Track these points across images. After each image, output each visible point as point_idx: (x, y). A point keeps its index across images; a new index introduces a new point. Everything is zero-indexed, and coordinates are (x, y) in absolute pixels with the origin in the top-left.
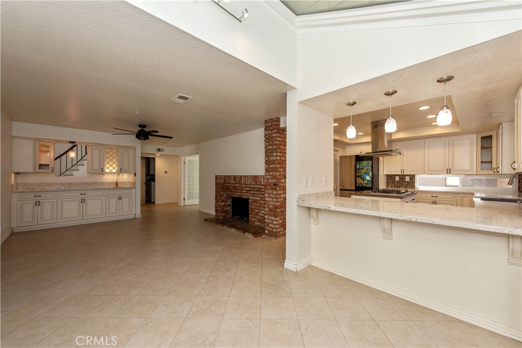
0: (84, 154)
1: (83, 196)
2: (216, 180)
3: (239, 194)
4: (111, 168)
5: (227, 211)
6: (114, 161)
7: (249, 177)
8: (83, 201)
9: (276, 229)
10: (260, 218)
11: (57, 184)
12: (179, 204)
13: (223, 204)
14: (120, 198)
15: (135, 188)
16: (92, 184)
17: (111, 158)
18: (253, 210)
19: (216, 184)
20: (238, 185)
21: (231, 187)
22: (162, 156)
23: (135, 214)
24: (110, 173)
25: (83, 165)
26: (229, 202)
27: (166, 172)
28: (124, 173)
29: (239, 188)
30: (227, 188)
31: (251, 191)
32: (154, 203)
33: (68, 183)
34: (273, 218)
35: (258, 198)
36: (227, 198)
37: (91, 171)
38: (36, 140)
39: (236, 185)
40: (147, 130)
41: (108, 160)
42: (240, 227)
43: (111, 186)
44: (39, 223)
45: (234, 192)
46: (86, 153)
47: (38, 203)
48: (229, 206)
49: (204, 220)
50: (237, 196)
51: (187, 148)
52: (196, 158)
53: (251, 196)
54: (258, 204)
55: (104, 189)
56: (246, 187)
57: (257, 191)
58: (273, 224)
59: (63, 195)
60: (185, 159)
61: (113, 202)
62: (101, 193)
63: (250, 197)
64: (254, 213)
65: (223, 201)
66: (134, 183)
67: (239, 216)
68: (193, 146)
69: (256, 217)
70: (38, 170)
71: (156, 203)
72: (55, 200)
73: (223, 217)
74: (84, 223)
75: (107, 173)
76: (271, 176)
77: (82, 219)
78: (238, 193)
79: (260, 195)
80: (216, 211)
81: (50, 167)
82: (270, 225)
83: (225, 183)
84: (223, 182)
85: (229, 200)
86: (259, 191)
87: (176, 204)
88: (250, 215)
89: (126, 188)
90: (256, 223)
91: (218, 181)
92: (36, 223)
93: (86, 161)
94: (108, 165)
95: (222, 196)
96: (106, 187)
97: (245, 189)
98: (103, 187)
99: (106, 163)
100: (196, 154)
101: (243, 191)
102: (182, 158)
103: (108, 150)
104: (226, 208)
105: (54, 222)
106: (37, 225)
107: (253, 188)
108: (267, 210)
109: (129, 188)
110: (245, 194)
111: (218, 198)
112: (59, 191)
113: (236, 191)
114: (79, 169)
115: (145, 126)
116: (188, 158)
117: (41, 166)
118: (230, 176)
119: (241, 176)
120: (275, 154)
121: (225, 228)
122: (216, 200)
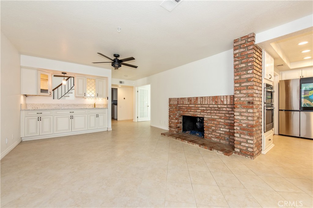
0: (72, 85)
1: (72, 114)
2: (169, 102)
3: (193, 113)
4: (91, 93)
5: (179, 127)
6: (93, 88)
7: (206, 98)
8: (72, 117)
9: (252, 148)
10: (219, 135)
11: (54, 105)
12: (134, 121)
13: (176, 121)
14: (97, 116)
15: (108, 108)
16: (77, 105)
17: (91, 86)
18: (209, 128)
19: (170, 105)
20: (192, 105)
21: (184, 108)
22: (122, 87)
23: (107, 128)
24: (90, 97)
25: (72, 93)
26: (181, 120)
27: (124, 98)
28: (100, 97)
29: (193, 108)
30: (180, 109)
31: (207, 110)
32: (117, 119)
33: (62, 104)
34: (247, 137)
35: (216, 117)
36: (180, 117)
37: (77, 95)
38: (38, 70)
39: (190, 106)
40: (120, 58)
41: (89, 88)
42: (200, 142)
43: (91, 107)
44: (40, 135)
45: (187, 111)
46: (74, 85)
47: (39, 119)
48: (181, 123)
49: (162, 134)
50: (190, 115)
51: (140, 81)
52: (148, 88)
53: (207, 115)
54: (215, 122)
55: (87, 109)
56: (202, 107)
57: (216, 110)
58: (247, 143)
59: (58, 113)
60: (138, 89)
61: (93, 118)
62: (84, 112)
63: (205, 116)
64: (211, 130)
65: (176, 119)
66: (107, 105)
67: (190, 132)
68: (145, 79)
69: (214, 134)
70: (40, 93)
71: (118, 120)
72: (52, 117)
73: (177, 132)
74: (73, 135)
75: (88, 97)
76: (245, 94)
77: (71, 131)
78: (191, 113)
79: (218, 114)
80: (170, 127)
81: (49, 91)
82: (243, 144)
83: (178, 104)
84: (176, 103)
85: (181, 118)
86: (218, 110)
87: (132, 120)
88: (205, 132)
89: (102, 108)
90: (213, 139)
91: (172, 103)
92: (38, 134)
93: (74, 90)
94: (88, 91)
95: (176, 115)
96: (87, 107)
97: (201, 108)
98: (85, 107)
99: (87, 90)
100: (148, 84)
101: (198, 111)
102: (136, 88)
103: (89, 80)
104: (179, 125)
105: (52, 133)
106: (39, 135)
107: (210, 107)
108: (239, 128)
109: (103, 109)
110: (199, 113)
111: (172, 116)
112: (55, 110)
113: (189, 110)
114: (70, 96)
115: (118, 56)
116: (140, 88)
117: (42, 91)
118: (184, 98)
119: (197, 98)
120: (250, 72)
121: (186, 143)
122: (169, 118)
